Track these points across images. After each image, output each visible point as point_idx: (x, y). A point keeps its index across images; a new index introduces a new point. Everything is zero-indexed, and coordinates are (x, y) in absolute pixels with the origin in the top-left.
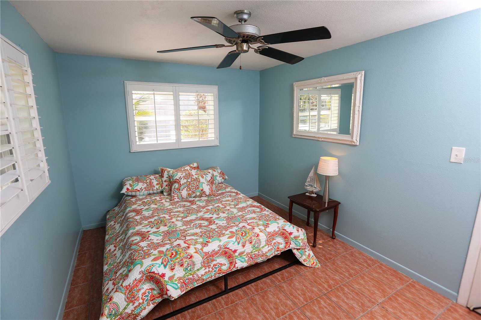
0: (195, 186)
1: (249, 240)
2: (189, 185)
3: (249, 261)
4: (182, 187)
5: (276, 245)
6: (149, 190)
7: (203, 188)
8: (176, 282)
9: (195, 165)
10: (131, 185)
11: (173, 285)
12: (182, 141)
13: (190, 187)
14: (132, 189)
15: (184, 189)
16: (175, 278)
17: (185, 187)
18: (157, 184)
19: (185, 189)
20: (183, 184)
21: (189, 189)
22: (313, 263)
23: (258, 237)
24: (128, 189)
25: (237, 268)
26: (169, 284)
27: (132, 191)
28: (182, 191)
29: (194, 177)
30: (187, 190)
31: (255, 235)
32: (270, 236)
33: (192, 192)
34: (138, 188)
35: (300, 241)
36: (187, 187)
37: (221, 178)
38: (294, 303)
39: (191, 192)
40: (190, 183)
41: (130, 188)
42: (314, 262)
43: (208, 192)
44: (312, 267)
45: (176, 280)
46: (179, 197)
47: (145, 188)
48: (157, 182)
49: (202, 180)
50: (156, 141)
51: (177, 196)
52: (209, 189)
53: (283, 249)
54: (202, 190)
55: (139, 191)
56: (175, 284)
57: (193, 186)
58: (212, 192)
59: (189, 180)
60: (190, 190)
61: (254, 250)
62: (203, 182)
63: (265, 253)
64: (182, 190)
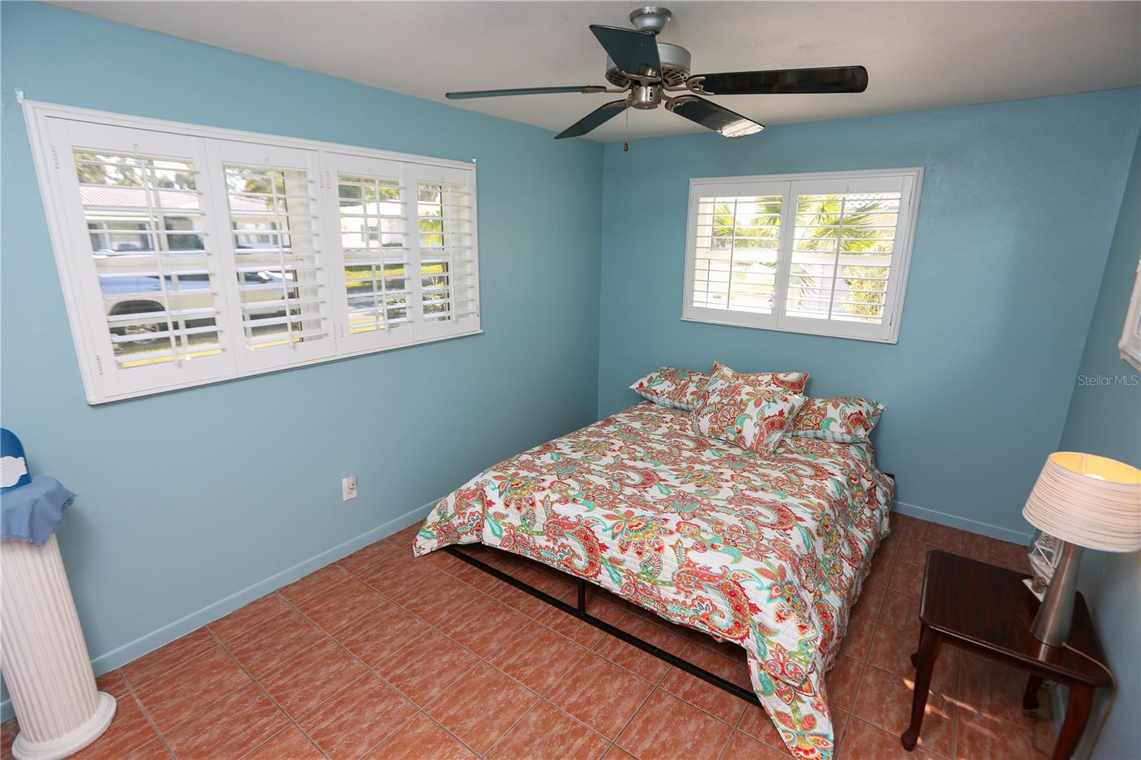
0: (729, 417)
1: (636, 544)
2: (719, 410)
3: (626, 589)
4: (706, 410)
5: (704, 606)
6: (674, 399)
7: (742, 428)
8: (504, 528)
9: (794, 377)
10: (650, 381)
11: (494, 526)
12: (788, 314)
13: (719, 415)
14: (648, 386)
15: (706, 414)
16: (505, 521)
17: (710, 413)
18: (693, 393)
19: (709, 416)
20: (710, 405)
21: (714, 420)
22: (807, 748)
23: (657, 553)
24: (641, 385)
25: (599, 582)
26: (490, 520)
27: (646, 391)
28: (701, 419)
29: (739, 399)
30: (710, 420)
31: (653, 545)
32: (688, 571)
33: (720, 428)
34: (658, 388)
35: (769, 648)
36: (712, 414)
37: (844, 430)
38: (624, 733)
39: (716, 426)
40: (723, 407)
41: (646, 384)
42: (812, 751)
43: (749, 440)
44: (789, 753)
45: (504, 524)
46: (694, 429)
47: (669, 393)
48: (696, 390)
49: (751, 410)
50: (726, 306)
51: (691, 425)
52: (755, 435)
53: (720, 630)
54: (740, 431)
55: (657, 394)
56: (500, 527)
57: (724, 416)
58: (758, 443)
59: (725, 401)
60: (716, 422)
61: (645, 576)
62: (749, 415)
63: (663, 598)
64: (703, 417)
